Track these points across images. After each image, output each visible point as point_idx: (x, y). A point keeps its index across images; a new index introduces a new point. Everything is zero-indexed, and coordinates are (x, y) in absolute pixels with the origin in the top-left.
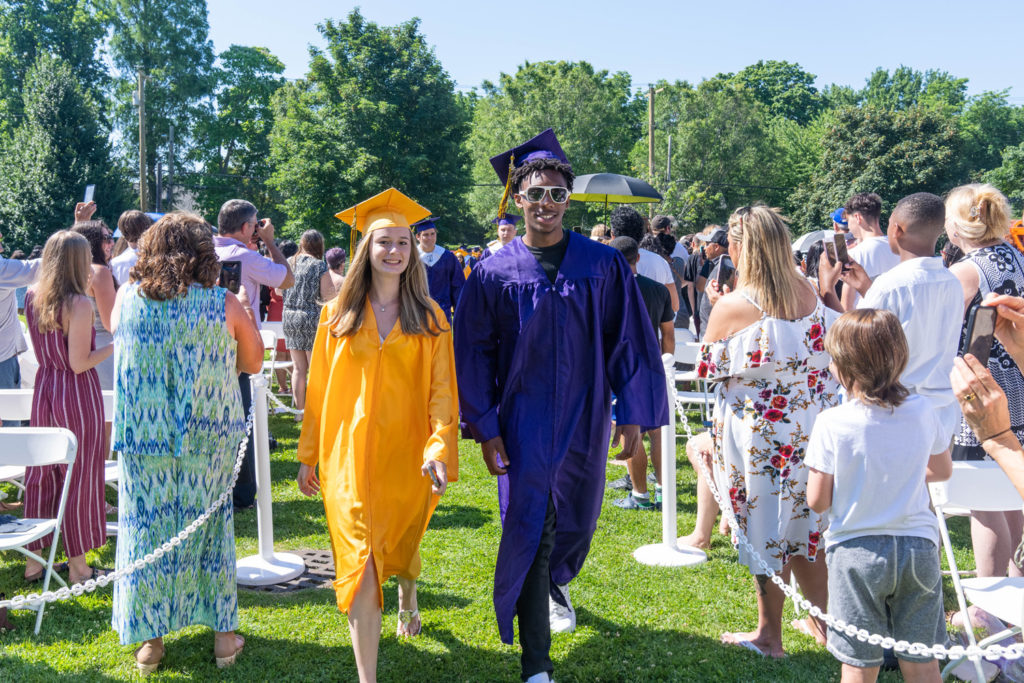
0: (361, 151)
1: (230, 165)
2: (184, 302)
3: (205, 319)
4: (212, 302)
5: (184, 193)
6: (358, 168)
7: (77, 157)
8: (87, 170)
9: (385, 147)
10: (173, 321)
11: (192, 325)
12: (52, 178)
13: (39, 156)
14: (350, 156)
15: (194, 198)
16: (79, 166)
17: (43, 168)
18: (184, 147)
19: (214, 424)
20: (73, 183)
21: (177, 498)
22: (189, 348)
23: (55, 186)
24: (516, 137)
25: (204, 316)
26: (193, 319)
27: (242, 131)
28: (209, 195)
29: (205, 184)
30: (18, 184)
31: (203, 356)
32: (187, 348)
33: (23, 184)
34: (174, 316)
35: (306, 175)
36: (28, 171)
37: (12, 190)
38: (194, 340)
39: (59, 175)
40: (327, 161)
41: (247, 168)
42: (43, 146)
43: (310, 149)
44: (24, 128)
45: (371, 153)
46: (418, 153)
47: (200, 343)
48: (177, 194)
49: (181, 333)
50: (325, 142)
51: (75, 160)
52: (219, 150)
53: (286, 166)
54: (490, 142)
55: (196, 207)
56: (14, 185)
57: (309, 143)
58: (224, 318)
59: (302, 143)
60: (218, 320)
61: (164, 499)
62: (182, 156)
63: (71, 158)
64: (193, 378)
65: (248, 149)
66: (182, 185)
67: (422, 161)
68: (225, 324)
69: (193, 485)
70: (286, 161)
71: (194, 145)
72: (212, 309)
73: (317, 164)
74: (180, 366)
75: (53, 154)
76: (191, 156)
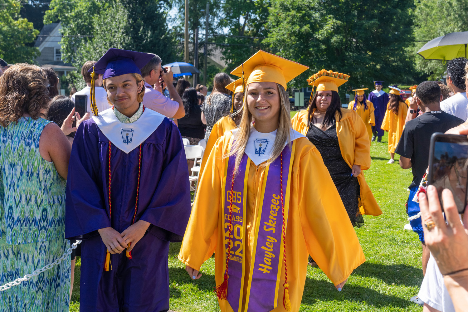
0: (330, 18)
1: (246, 29)
2: (11, 132)
3: (24, 145)
4: (31, 132)
5: (216, 48)
6: (326, 30)
7: (144, 26)
8: (149, 34)
9: (349, 13)
10: (3, 144)
11: (14, 149)
12: (128, 39)
13: (121, 25)
14: (321, 21)
15: (221, 52)
16: (144, 32)
17: (123, 33)
18: (217, 17)
19: (33, 221)
20: (141, 43)
21: (17, 270)
22: (13, 166)
23: (130, 45)
24: (453, 5)
25: (23, 143)
26: (15, 145)
27: (255, 6)
28: (231, 50)
29: (228, 43)
30: (108, 44)
31: (22, 172)
32: (11, 165)
33: (111, 44)
34: (4, 141)
35: (290, 35)
36: (115, 35)
37: (105, 48)
38: (16, 160)
39: (133, 38)
40: (305, 25)
41: (257, 31)
42: (123, 19)
43: (294, 17)
44: (113, 7)
45: (337, 19)
46: (372, 17)
47: (20, 163)
48: (211, 50)
49: (8, 154)
50: (304, 12)
51: (142, 28)
52: (239, 20)
53: (277, 29)
54: (433, 9)
55: (223, 59)
56: (105, 45)
57: (293, 12)
58: (38, 146)
59: (288, 13)
60: (33, 147)
61: (9, 269)
62: (215, 24)
63: (139, 27)
64: (14, 188)
65: (258, 18)
66: (214, 43)
67: (374, 24)
68: (38, 150)
69: (26, 262)
70: (277, 25)
71: (224, 16)
72: (30, 138)
73: (298, 27)
74: (7, 178)
75: (129, 24)
76: (222, 24)
